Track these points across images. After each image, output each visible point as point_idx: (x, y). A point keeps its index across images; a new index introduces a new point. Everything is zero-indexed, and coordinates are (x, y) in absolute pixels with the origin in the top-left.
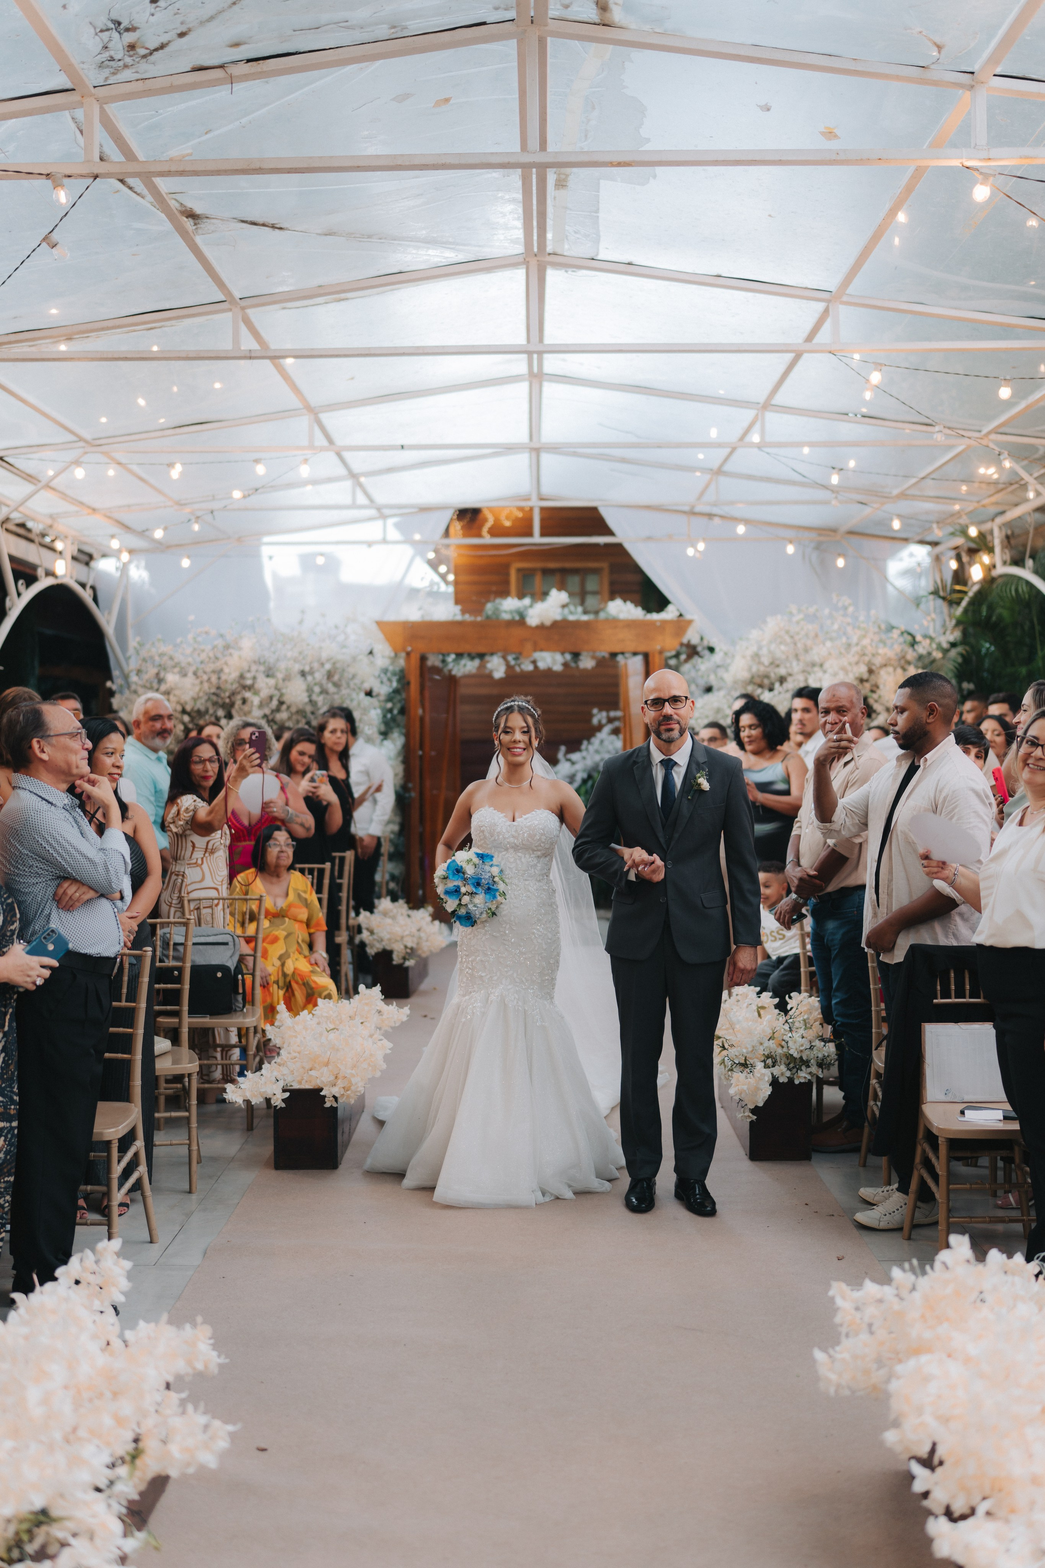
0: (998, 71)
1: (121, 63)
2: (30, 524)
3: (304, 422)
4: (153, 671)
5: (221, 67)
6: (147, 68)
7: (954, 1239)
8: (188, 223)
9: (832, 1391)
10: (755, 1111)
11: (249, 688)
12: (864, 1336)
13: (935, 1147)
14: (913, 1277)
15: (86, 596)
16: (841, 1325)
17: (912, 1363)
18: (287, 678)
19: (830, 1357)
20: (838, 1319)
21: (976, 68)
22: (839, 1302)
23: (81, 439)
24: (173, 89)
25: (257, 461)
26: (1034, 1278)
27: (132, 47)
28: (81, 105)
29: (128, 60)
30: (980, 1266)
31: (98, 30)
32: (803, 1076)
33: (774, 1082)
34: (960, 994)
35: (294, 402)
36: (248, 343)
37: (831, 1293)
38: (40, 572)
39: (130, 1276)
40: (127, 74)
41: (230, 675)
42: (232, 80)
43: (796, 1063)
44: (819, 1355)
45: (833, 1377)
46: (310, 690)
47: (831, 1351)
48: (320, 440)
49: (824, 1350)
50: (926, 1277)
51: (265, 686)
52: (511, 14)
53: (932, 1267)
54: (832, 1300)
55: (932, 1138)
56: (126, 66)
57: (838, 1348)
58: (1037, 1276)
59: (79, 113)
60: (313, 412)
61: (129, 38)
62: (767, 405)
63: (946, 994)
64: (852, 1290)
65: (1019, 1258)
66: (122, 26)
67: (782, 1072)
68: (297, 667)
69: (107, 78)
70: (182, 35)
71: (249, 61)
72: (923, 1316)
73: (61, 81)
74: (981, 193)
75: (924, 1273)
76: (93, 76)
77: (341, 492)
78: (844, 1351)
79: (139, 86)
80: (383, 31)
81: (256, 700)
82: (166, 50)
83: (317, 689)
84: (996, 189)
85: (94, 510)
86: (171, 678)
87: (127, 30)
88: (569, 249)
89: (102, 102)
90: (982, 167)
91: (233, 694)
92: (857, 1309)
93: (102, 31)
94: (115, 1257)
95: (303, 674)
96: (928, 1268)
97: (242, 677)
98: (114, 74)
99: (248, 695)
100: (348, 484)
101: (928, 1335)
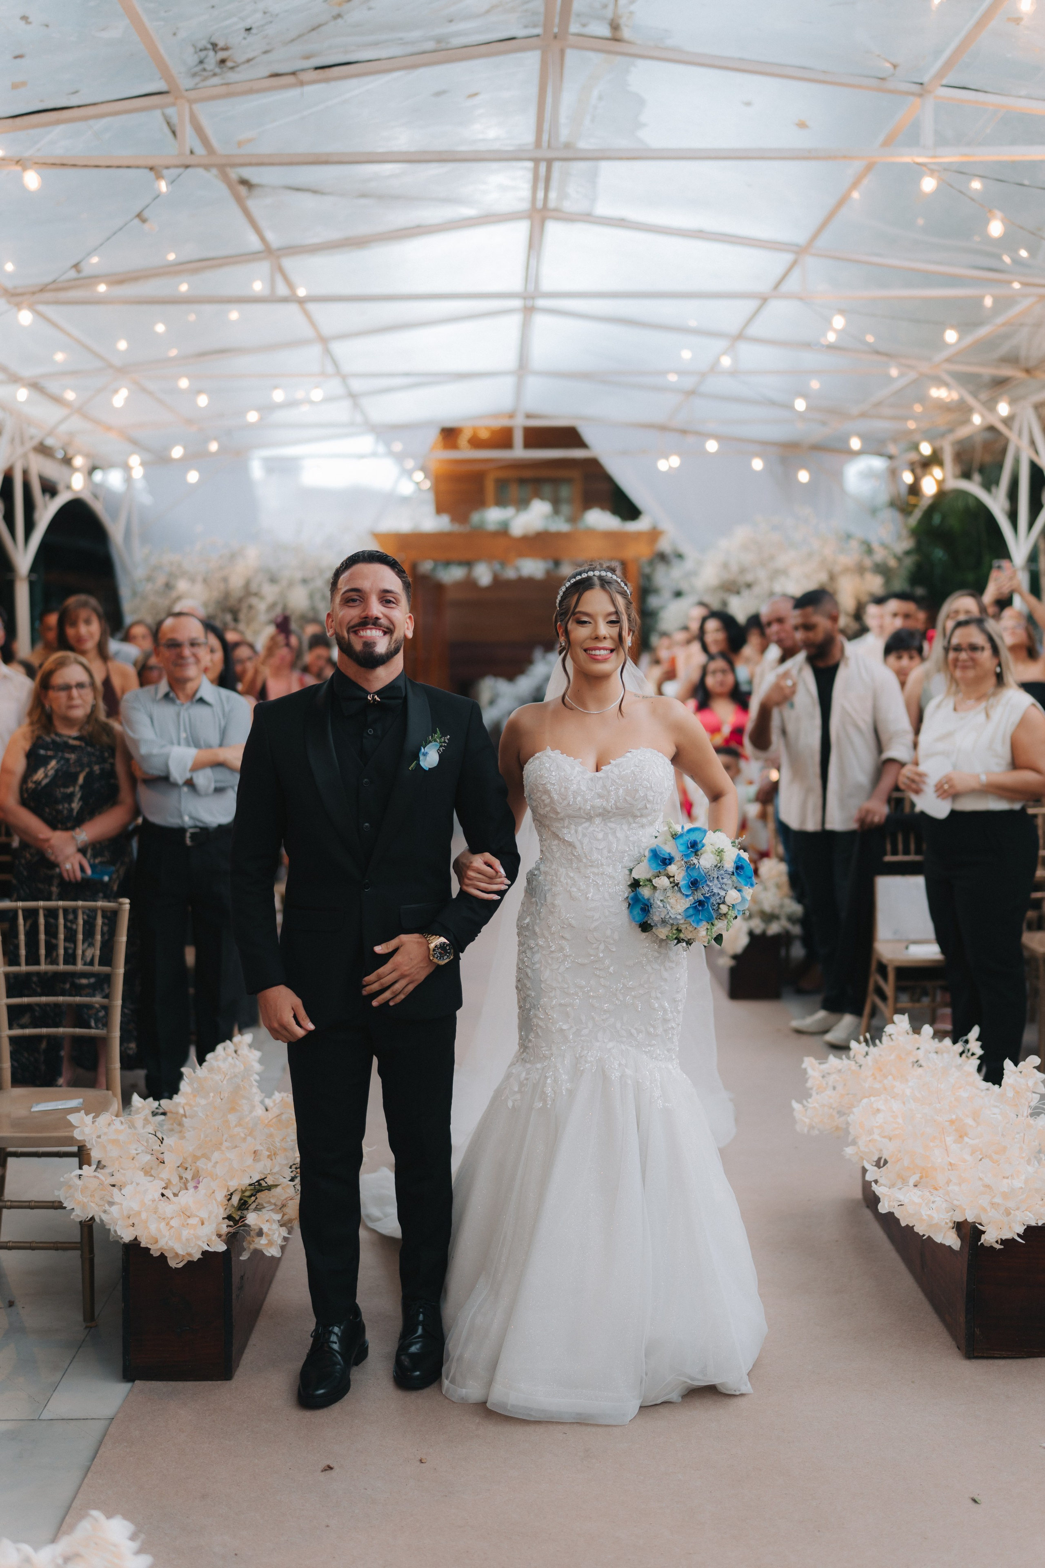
0: (944, 82)
1: (211, 73)
2: (50, 442)
3: (316, 350)
4: (161, 580)
5: (293, 73)
6: (232, 76)
7: (897, 1018)
8: (243, 190)
9: (806, 1130)
10: (735, 957)
11: (256, 595)
12: (829, 1092)
13: (885, 976)
14: (866, 1048)
15: (98, 507)
16: (811, 1089)
17: (865, 1101)
18: (291, 584)
19: (804, 1106)
20: (809, 1084)
21: (926, 79)
22: (810, 1071)
23: (110, 366)
24: (251, 91)
25: (276, 387)
26: (959, 1056)
27: (223, 61)
28: (174, 104)
29: (217, 70)
30: (916, 1036)
31: (198, 50)
32: (774, 929)
33: (751, 934)
34: (906, 852)
35: (309, 333)
36: (282, 290)
37: (804, 1066)
38: (61, 487)
39: (261, 1061)
40: (215, 80)
41: (236, 582)
42: (302, 84)
43: (769, 917)
44: (795, 1105)
45: (807, 1120)
46: (311, 596)
47: (805, 1102)
48: (330, 369)
49: (799, 1102)
50: (876, 1048)
51: (270, 592)
52: (538, 31)
53: (881, 1041)
54: (805, 1071)
55: (882, 969)
56: (215, 75)
57: (809, 1100)
58: (961, 1054)
59: (171, 111)
60: (324, 340)
61: (222, 55)
62: (740, 336)
63: (895, 852)
64: (820, 1063)
65: (948, 1041)
66: (219, 47)
67: (757, 925)
68: (299, 575)
69: (197, 84)
70: (266, 52)
71: (317, 68)
72: (873, 1075)
73: (161, 86)
74: (929, 184)
75: (875, 1045)
76: (185, 82)
77: (341, 411)
78: (814, 1102)
79: (223, 90)
80: (430, 45)
81: (261, 606)
82: (251, 63)
83: (318, 596)
84: (942, 182)
85: (109, 428)
86: (182, 585)
87: (223, 49)
88: (568, 206)
89: (191, 102)
90: (930, 163)
91: (240, 600)
92: (823, 1077)
93: (201, 50)
94: (248, 1048)
95: (305, 581)
96: (877, 1041)
97: (247, 585)
98: (203, 80)
99: (254, 601)
100: (346, 404)
101: (877, 1086)
